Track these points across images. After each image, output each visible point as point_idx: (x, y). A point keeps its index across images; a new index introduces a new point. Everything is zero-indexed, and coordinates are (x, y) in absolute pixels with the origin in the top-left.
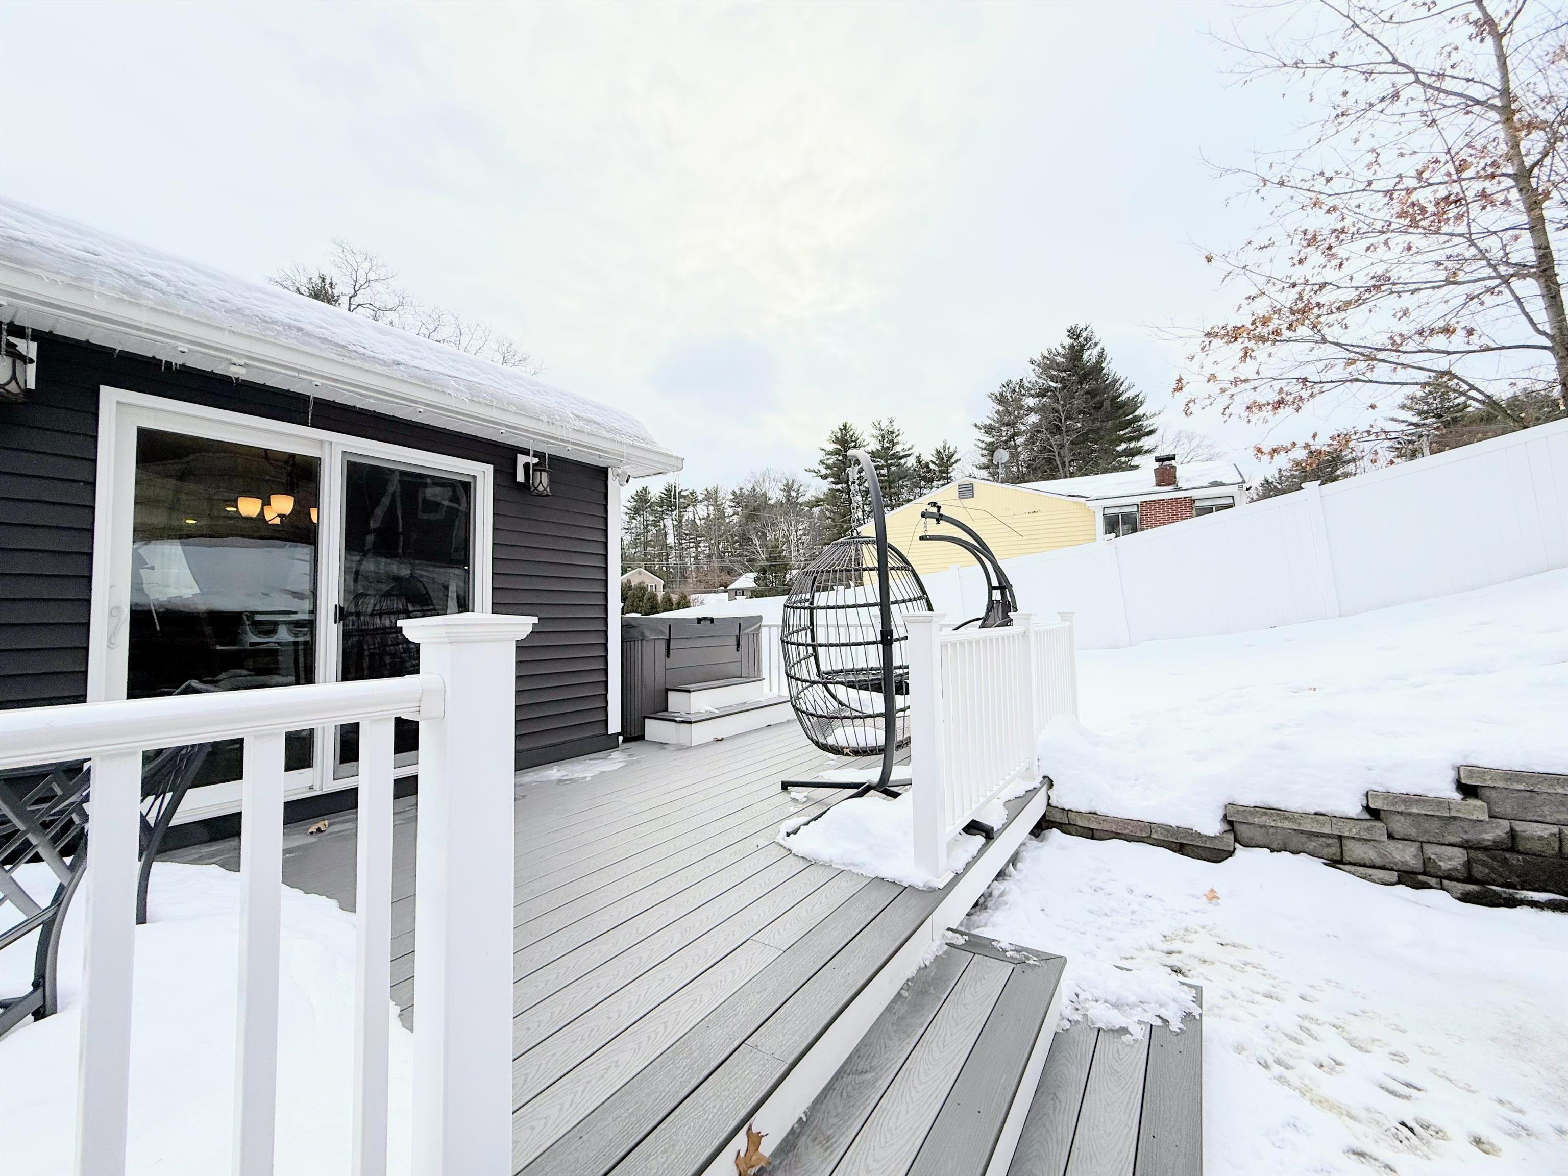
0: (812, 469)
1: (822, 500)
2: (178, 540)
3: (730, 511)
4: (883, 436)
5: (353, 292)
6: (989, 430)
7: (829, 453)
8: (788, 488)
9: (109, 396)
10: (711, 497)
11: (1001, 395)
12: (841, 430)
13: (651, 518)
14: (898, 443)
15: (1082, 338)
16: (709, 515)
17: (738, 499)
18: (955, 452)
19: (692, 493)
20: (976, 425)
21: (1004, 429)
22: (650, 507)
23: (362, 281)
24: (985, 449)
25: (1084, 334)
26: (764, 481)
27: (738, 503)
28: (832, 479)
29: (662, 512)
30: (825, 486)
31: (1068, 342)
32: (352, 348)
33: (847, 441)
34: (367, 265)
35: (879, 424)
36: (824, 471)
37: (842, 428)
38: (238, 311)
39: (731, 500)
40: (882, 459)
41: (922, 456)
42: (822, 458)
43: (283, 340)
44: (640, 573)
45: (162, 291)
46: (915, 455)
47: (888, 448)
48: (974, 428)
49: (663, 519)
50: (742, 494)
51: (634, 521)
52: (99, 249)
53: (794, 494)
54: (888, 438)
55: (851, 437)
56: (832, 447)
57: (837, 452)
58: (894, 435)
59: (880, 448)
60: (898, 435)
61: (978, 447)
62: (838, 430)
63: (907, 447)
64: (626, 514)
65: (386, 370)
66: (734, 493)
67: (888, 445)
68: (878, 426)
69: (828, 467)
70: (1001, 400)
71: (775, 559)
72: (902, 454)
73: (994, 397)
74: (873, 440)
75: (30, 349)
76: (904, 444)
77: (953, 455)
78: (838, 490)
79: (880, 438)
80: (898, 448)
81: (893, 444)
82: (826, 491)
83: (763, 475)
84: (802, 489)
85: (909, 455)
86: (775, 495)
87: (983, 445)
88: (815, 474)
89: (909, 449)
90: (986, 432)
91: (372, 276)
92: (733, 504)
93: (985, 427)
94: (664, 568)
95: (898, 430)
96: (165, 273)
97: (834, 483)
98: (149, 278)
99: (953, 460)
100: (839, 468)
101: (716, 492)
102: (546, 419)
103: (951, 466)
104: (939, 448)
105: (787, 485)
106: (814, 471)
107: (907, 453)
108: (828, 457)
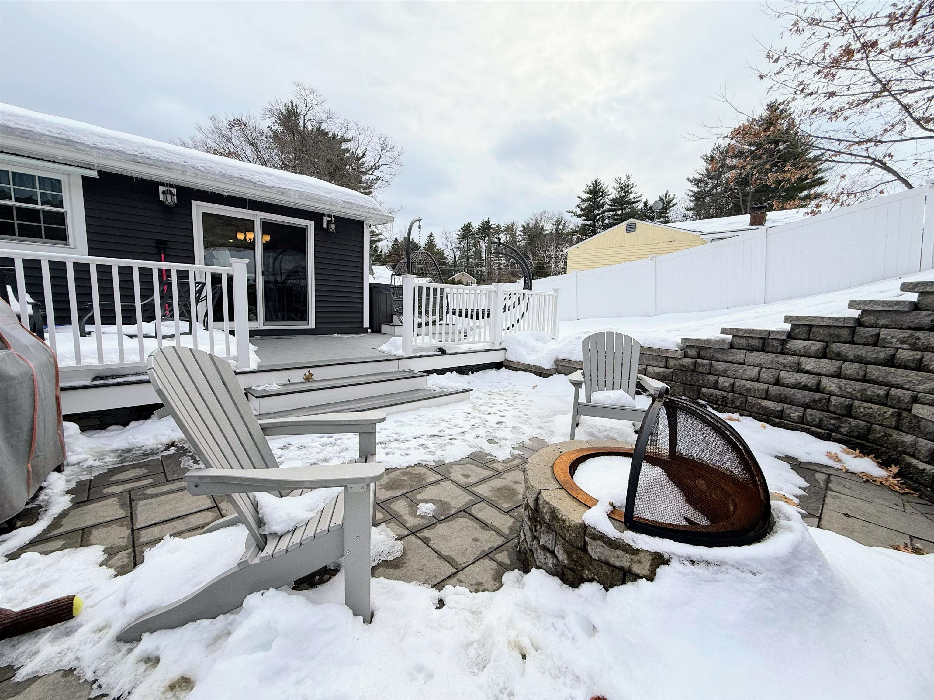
0: (571, 211)
1: (577, 232)
2: (227, 248)
3: (520, 238)
4: (621, 188)
5: (305, 113)
6: (697, 182)
7: (584, 200)
8: (558, 223)
9: (194, 203)
10: (510, 229)
11: (712, 156)
12: (593, 184)
13: (472, 242)
14: (631, 193)
15: (778, 111)
16: (507, 240)
17: (526, 229)
18: (673, 199)
19: (497, 226)
20: (688, 179)
21: (710, 181)
22: (472, 234)
23: (310, 105)
24: (693, 196)
25: (781, 107)
26: (541, 219)
27: (525, 233)
28: (584, 218)
29: (479, 238)
30: (580, 222)
31: (765, 114)
32: (258, 183)
33: (597, 192)
34: (311, 96)
35: (620, 180)
36: (579, 212)
37: (594, 183)
38: (224, 175)
39: (521, 231)
40: (618, 204)
41: (649, 202)
42: (578, 204)
43: (237, 184)
44: (463, 274)
45: (203, 172)
46: (643, 201)
47: (624, 196)
48: (687, 181)
49: (479, 242)
50: (528, 227)
51: (462, 243)
52: (188, 161)
53: (561, 227)
54: (625, 189)
55: (600, 189)
56: (586, 196)
57: (589, 200)
58: (629, 187)
59: (618, 196)
60: (632, 187)
61: (688, 195)
62: (591, 185)
63: (637, 195)
64: (458, 239)
65: (269, 190)
66: (523, 226)
67: (624, 194)
68: (619, 181)
69: (582, 209)
70: (711, 160)
71: (540, 268)
72: (633, 200)
73: (705, 158)
74: (615, 191)
75: (174, 191)
76: (636, 193)
77: (671, 201)
78: (588, 225)
79: (619, 190)
80: (631, 196)
81: (628, 193)
82: (580, 225)
83: (541, 215)
84: (566, 224)
85: (639, 201)
86: (548, 227)
87: (692, 194)
88: (573, 214)
89: (639, 197)
90: (695, 184)
91: (315, 102)
92: (522, 234)
93: (695, 180)
94: (480, 273)
95: (633, 184)
96: (204, 165)
97: (585, 220)
98: (200, 168)
99: (671, 205)
100: (590, 210)
101: (512, 226)
102: (329, 203)
103: (669, 208)
104: (662, 196)
105: (557, 222)
106: (573, 212)
107: (637, 200)
108: (583, 203)
